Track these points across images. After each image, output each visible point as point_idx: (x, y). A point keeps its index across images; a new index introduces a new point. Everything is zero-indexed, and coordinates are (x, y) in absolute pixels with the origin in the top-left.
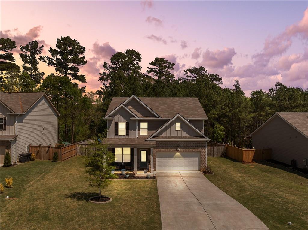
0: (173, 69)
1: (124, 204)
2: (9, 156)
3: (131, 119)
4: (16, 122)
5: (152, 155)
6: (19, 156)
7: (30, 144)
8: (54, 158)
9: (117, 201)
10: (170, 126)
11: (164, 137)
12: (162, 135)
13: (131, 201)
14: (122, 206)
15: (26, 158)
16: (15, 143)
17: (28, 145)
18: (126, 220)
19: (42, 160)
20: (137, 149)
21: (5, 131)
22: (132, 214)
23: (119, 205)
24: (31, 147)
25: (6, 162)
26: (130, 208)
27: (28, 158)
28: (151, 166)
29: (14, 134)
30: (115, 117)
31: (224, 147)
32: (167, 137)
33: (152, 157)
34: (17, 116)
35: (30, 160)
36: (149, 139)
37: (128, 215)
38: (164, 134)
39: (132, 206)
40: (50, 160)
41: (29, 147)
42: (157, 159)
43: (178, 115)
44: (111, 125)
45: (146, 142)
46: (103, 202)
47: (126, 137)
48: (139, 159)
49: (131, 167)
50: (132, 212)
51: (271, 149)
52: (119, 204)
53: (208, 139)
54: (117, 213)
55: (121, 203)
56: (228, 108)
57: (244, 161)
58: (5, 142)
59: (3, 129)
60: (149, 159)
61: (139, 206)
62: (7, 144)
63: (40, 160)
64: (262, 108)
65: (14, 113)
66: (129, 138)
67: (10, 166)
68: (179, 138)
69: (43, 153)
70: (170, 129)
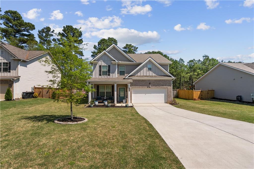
0: (137, 51)
1: (103, 125)
2: (10, 92)
3: (112, 63)
4: (19, 65)
5: (129, 90)
6: (22, 94)
7: (35, 86)
8: (53, 96)
9: (94, 122)
10: (143, 68)
11: (138, 76)
12: (137, 75)
13: (112, 122)
14: (99, 127)
15: (28, 96)
16: (18, 82)
17: (32, 87)
18: (103, 153)
19: (44, 98)
20: (117, 85)
21: (10, 73)
22: (114, 139)
23: (96, 126)
24: (36, 88)
25: (6, 97)
26: (111, 130)
27: (31, 96)
28: (128, 99)
29: (17, 76)
30: (99, 62)
31: (176, 91)
32: (141, 76)
33: (129, 91)
34: (20, 61)
35: (33, 97)
36: (127, 77)
37: (107, 141)
38: (139, 74)
39: (114, 127)
40: (50, 98)
41: (33, 88)
42: (133, 95)
43: (150, 58)
44: (96, 67)
45: (124, 80)
46: (73, 122)
47: (108, 77)
48: (118, 95)
49: (111, 101)
50: (113, 136)
51: (214, 90)
52: (96, 124)
53: (174, 77)
54: (88, 137)
55: (98, 124)
56: (173, 70)
57: (194, 99)
58: (8, 81)
59: (7, 71)
60: (126, 95)
61: (124, 127)
62: (10, 83)
63: (42, 98)
64: (194, 71)
65: (16, 58)
66: (111, 77)
67: (11, 100)
68: (151, 77)
69: (45, 92)
70: (143, 70)
